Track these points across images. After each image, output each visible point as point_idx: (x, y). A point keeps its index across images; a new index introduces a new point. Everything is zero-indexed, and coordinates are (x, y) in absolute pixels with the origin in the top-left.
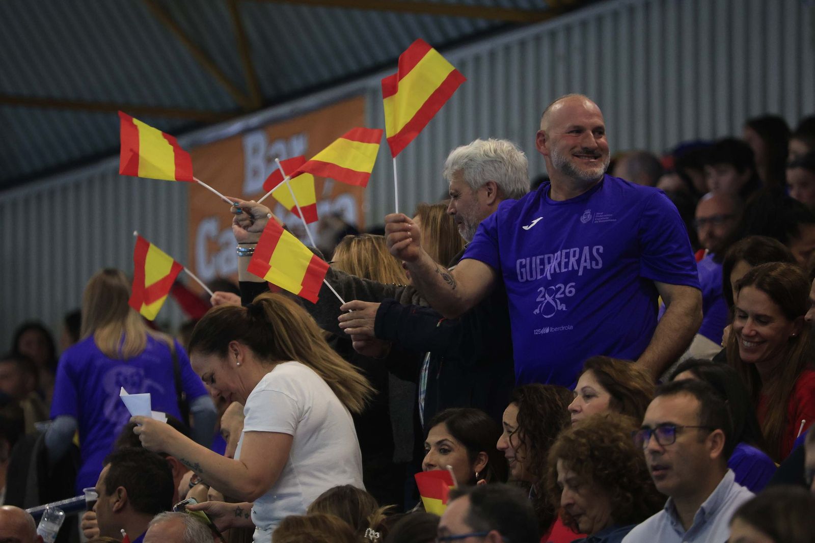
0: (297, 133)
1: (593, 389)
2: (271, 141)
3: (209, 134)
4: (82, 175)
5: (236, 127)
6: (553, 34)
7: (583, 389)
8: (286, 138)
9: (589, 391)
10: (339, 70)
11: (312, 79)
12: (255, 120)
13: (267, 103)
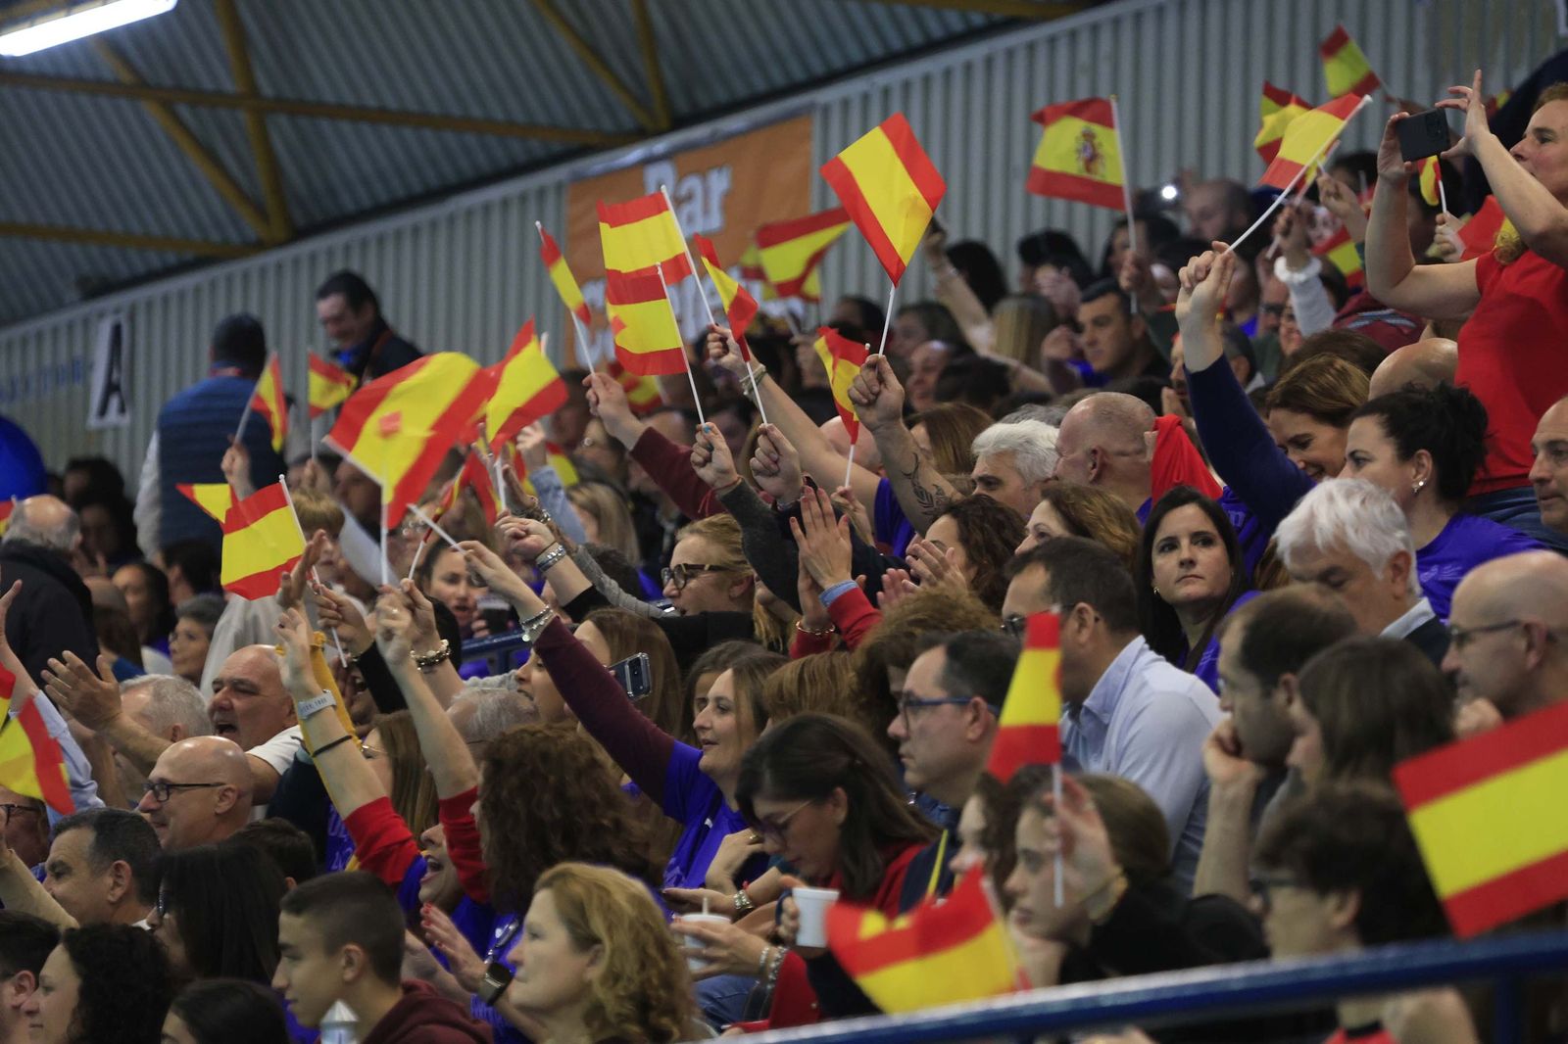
0: (719, 167)
1: (1048, 527)
2: (681, 177)
3: (596, 164)
4: (423, 216)
5: (634, 154)
6: (1073, 35)
7: (1036, 526)
8: (702, 173)
9: (1043, 529)
10: (779, 79)
11: (741, 91)
12: (660, 146)
13: (679, 123)
